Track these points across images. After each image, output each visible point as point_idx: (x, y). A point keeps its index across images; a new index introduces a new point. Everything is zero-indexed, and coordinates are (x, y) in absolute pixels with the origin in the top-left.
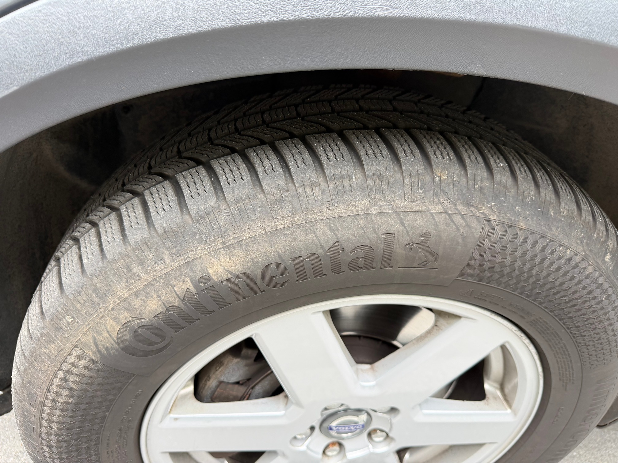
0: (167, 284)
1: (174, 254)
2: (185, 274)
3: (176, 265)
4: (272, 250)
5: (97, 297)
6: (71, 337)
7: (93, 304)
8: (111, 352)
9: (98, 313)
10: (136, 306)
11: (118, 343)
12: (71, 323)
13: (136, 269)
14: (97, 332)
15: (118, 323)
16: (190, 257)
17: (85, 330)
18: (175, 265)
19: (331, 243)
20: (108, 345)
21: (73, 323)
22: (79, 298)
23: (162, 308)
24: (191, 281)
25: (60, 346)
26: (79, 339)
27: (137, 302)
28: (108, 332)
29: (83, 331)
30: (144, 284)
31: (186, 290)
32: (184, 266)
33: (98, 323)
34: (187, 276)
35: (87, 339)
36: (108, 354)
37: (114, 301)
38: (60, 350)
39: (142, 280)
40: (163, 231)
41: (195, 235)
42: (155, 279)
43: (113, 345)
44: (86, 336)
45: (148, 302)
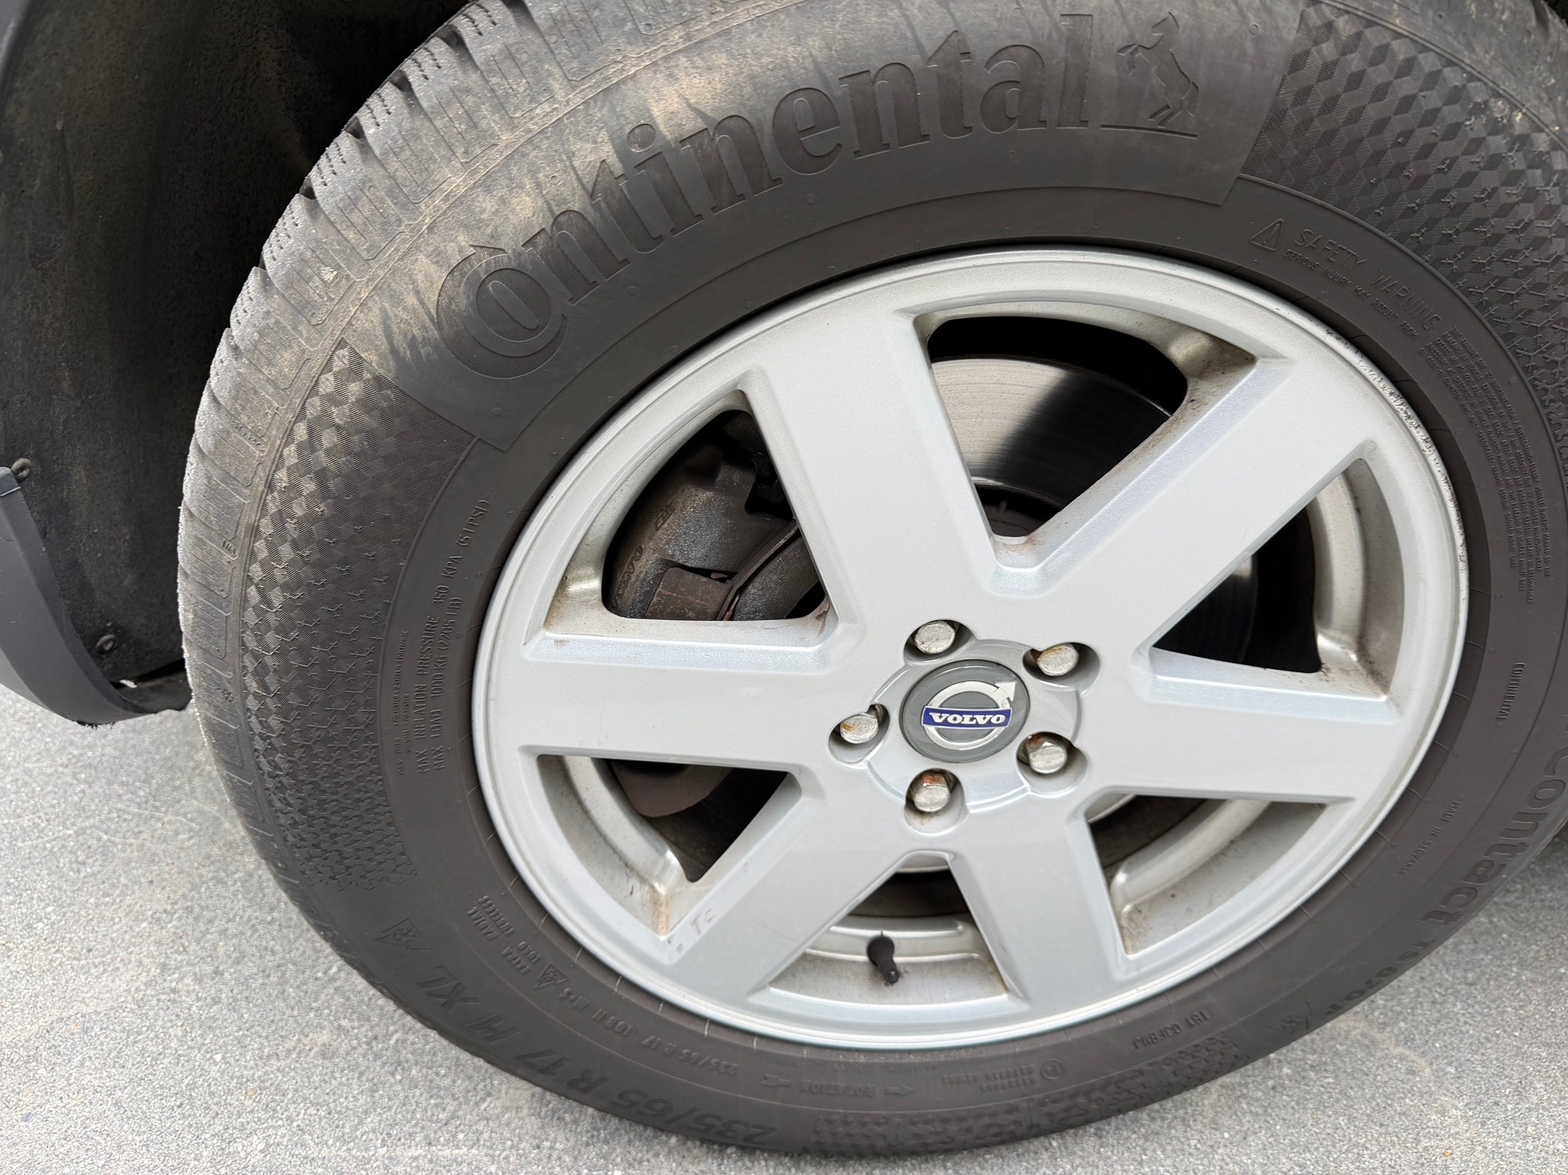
0: (556, 151)
1: (574, 74)
2: (597, 121)
3: (579, 100)
4: (801, 52)
5: (395, 204)
6: (331, 321)
7: (386, 225)
8: (422, 351)
9: (395, 246)
10: (485, 216)
11: (439, 326)
12: (332, 282)
13: (489, 119)
14: (392, 296)
15: (442, 266)
16: (610, 78)
17: (364, 295)
18: (577, 100)
19: (940, 35)
20: (416, 331)
21: (337, 283)
22: (355, 217)
23: (544, 217)
24: (612, 139)
25: (303, 351)
26: (349, 323)
27: (487, 204)
28: (417, 292)
29: (360, 299)
30: (505, 154)
31: (598, 164)
32: (596, 102)
33: (394, 271)
34: (602, 128)
35: (367, 321)
36: (413, 359)
37: (435, 207)
38: (302, 363)
39: (502, 144)
40: (550, 23)
41: (622, 26)
42: (530, 141)
43: (427, 332)
44: (366, 311)
45: (514, 201)
